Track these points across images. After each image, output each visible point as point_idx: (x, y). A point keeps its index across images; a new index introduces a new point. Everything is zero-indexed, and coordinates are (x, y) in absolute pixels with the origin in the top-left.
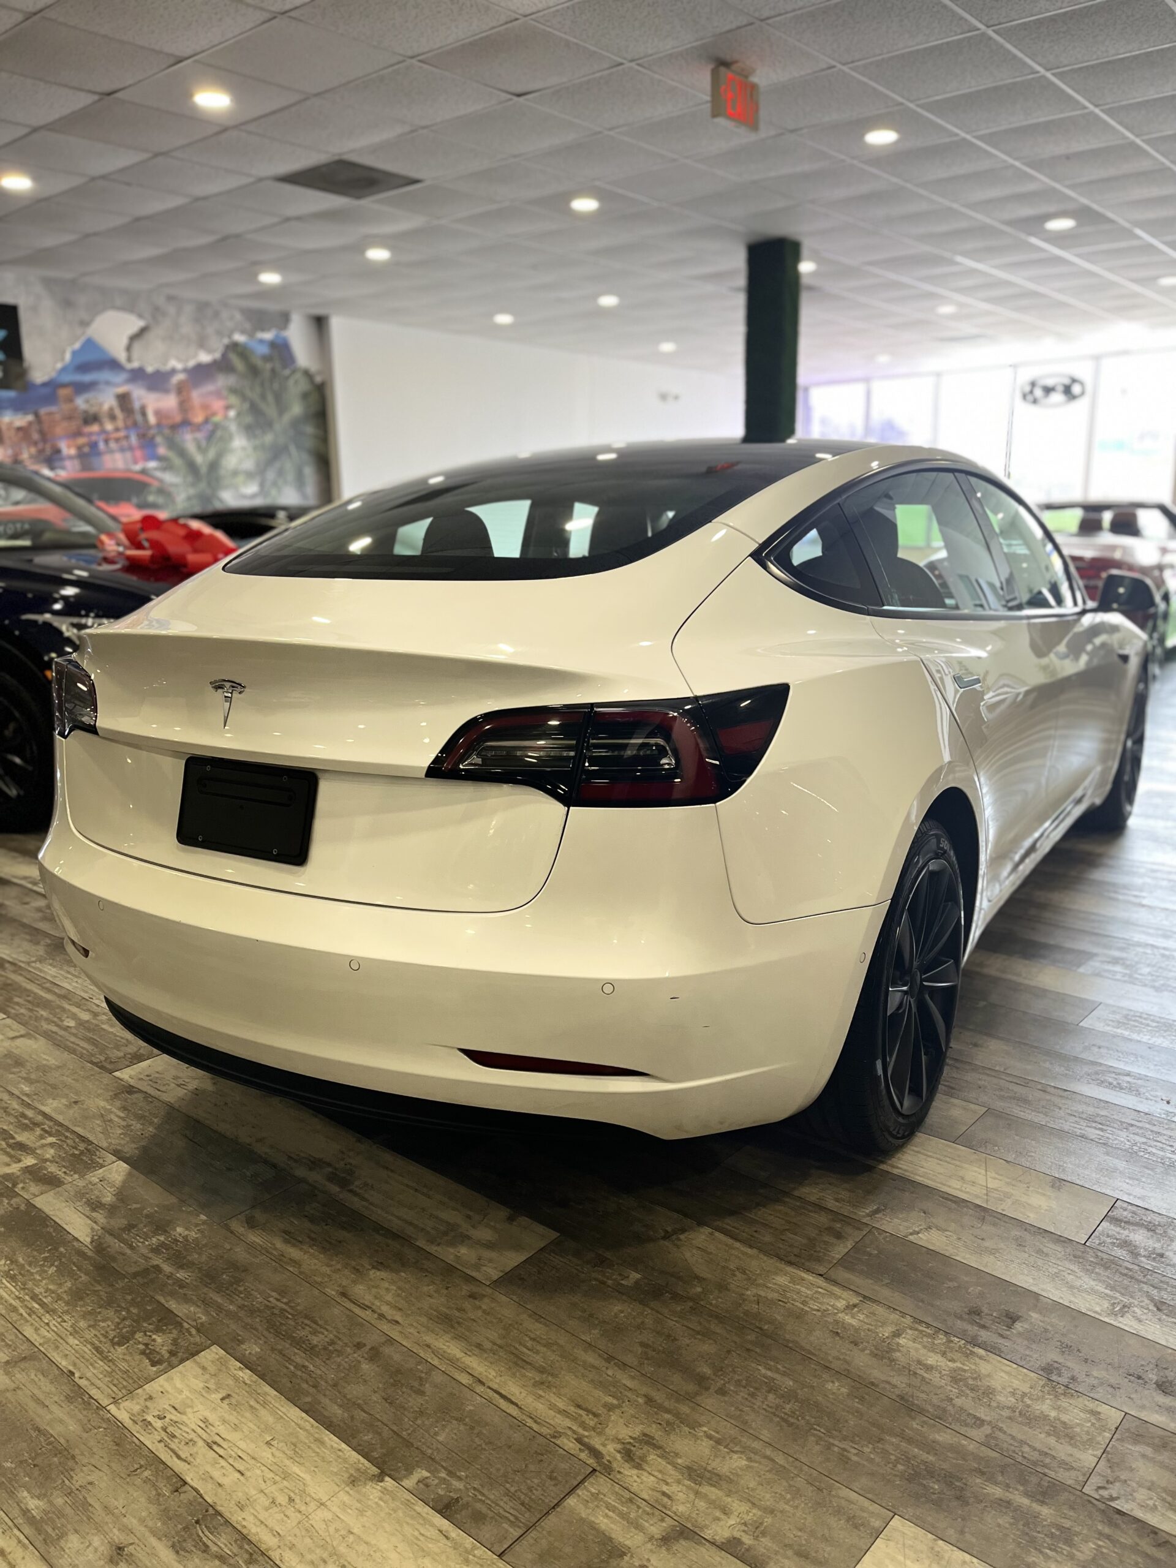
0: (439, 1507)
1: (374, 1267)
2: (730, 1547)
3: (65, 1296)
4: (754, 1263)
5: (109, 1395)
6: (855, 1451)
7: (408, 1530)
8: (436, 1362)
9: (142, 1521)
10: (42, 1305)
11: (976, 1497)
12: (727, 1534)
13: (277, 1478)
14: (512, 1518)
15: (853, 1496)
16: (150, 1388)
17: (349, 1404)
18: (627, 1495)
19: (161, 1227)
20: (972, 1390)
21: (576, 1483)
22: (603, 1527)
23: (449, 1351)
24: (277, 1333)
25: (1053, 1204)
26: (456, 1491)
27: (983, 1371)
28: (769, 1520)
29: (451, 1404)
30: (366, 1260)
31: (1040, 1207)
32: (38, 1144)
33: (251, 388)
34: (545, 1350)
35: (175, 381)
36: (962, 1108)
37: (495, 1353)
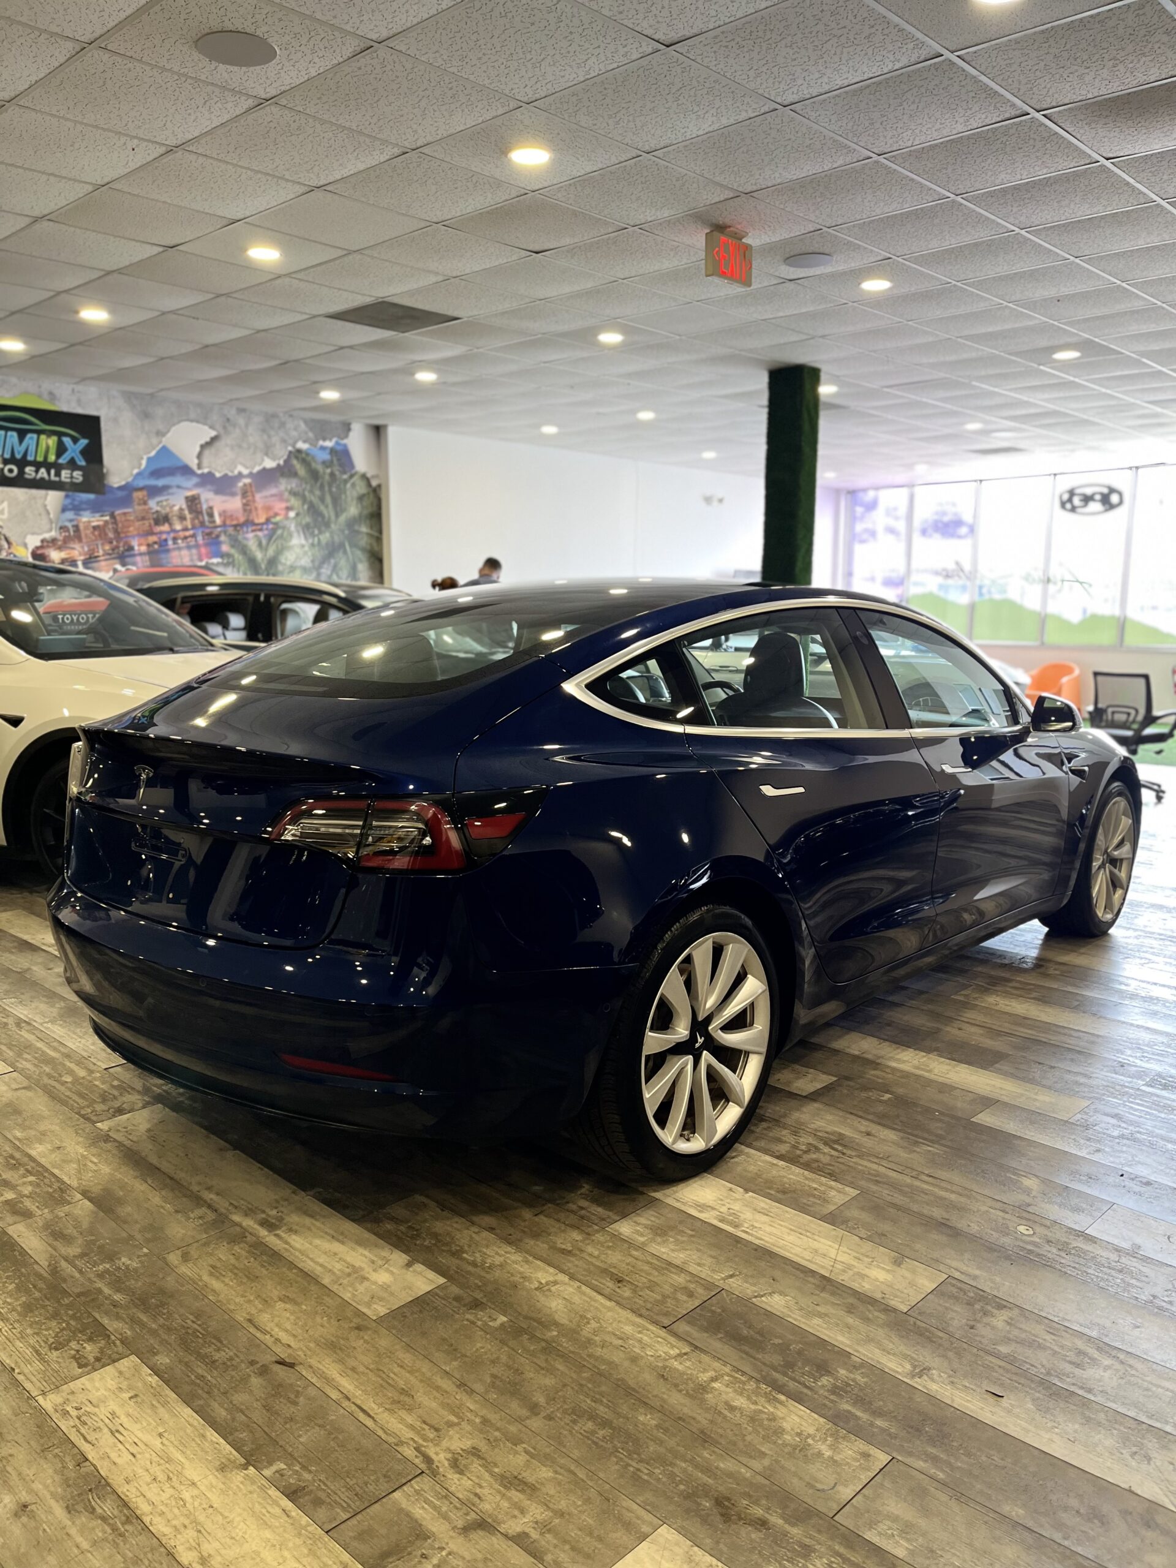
0: (287, 1493)
1: (280, 1300)
2: (520, 1540)
3: (19, 1308)
4: (610, 1314)
5: (39, 1388)
6: (646, 1471)
7: (257, 1507)
8: (314, 1380)
9: (46, 1487)
11: (738, 1515)
12: (519, 1529)
13: (162, 1462)
14: (345, 1505)
15: (635, 1507)
16: (75, 1385)
18: (444, 1492)
19: (111, 1257)
20: (765, 1429)
21: (404, 1481)
22: (417, 1516)
23: (327, 1371)
24: (187, 1349)
25: (889, 1277)
26: (304, 1481)
27: (779, 1414)
28: (557, 1521)
29: (316, 1416)
30: (275, 1293)
31: (877, 1280)
32: (20, 1182)
33: (311, 492)
34: (408, 1375)
35: (240, 484)
36: (837, 1190)
37: (366, 1375)
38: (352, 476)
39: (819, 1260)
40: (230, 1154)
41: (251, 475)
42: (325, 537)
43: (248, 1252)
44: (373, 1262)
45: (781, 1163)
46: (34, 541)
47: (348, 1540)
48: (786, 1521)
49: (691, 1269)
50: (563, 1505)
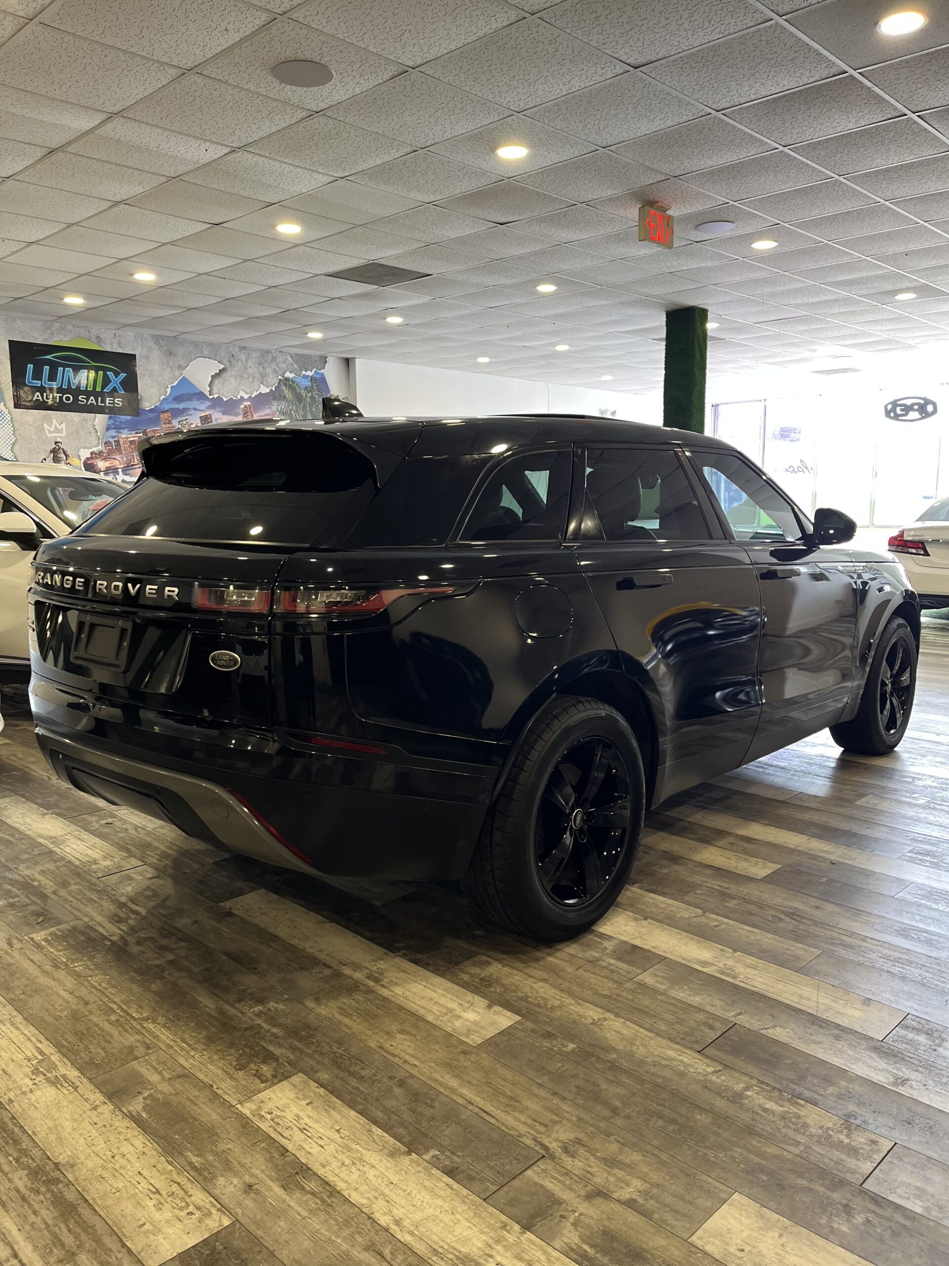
0: (446, 1172)
1: (399, 1032)
2: (631, 1204)
3: (203, 1040)
4: (653, 1042)
5: (236, 1099)
6: (712, 1155)
7: (426, 1183)
8: (442, 1090)
9: (262, 1171)
10: (189, 1045)
11: (790, 1185)
12: (628, 1196)
13: (345, 1151)
14: (491, 1180)
15: (710, 1180)
16: (262, 1096)
17: (387, 1111)
18: (564, 1171)
19: (260, 1001)
20: (794, 1124)
21: (532, 1163)
22: (549, 1188)
23: (451, 1085)
24: (339, 1068)
25: (862, 1015)
26: (456, 1163)
27: (802, 1113)
28: (655, 1190)
29: (452, 1114)
30: (394, 1028)
31: (853, 1017)
34: (511, 1086)
35: (242, 406)
36: (806, 951)
37: (480, 1086)
39: (805, 1002)
40: (329, 925)
41: (250, 399)
43: (364, 998)
44: (461, 1005)
45: (755, 930)
46: (85, 454)
47: (502, 1206)
48: (828, 1188)
49: (706, 1009)
50: (655, 1177)
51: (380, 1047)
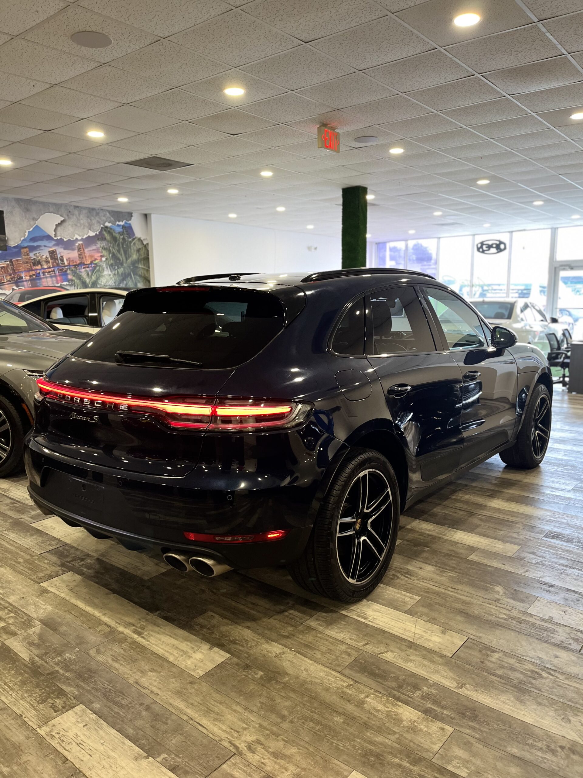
0: (170, 769)
1: (150, 671)
3: (19, 683)
4: (312, 667)
5: (36, 724)
6: (341, 745)
8: (173, 711)
10: (9, 687)
11: (388, 763)
13: (106, 758)
15: (339, 763)
16: (54, 721)
17: (136, 728)
18: (247, 763)
19: (60, 654)
20: (394, 719)
21: (227, 759)
23: (179, 706)
24: (108, 699)
25: (441, 640)
26: (178, 762)
27: (400, 711)
28: (303, 773)
29: (178, 729)
30: (147, 668)
31: (435, 642)
32: (7, 616)
33: (113, 247)
34: (219, 705)
35: (77, 244)
36: (410, 598)
37: (199, 707)
38: (134, 239)
39: (407, 633)
40: (112, 596)
41: (82, 240)
42: (121, 270)
43: (129, 647)
44: (193, 648)
48: (411, 764)
49: (347, 642)
50: (304, 764)
51: (136, 683)
